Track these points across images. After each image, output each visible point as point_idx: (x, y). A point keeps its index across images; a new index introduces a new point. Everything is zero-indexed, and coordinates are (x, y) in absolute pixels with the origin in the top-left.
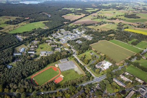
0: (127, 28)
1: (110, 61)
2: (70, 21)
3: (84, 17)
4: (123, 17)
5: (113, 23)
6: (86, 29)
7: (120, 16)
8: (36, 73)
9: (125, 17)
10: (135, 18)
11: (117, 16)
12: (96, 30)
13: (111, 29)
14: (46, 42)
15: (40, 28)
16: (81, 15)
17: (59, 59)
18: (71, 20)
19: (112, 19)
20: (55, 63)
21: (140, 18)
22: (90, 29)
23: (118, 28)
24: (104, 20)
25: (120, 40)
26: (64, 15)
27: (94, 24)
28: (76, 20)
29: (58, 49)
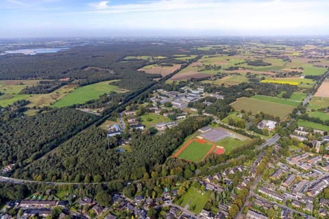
0: (263, 79)
1: (272, 119)
2: (161, 77)
3: (182, 68)
4: (246, 65)
5: (238, 74)
6: (202, 85)
7: (239, 64)
8: (176, 151)
9: (249, 64)
10: (265, 65)
11: (236, 64)
12: (220, 85)
13: (241, 82)
14: (150, 111)
15: (114, 93)
16: (172, 66)
17: (197, 129)
18: (164, 76)
19: (231, 69)
20: (194, 135)
21: (270, 64)
22: (209, 85)
23: (250, 80)
24: (221, 71)
25: (265, 94)
26: (140, 68)
27: (210, 77)
28: (172, 75)
29: (181, 117)
